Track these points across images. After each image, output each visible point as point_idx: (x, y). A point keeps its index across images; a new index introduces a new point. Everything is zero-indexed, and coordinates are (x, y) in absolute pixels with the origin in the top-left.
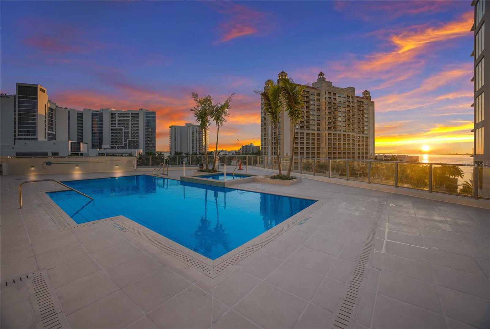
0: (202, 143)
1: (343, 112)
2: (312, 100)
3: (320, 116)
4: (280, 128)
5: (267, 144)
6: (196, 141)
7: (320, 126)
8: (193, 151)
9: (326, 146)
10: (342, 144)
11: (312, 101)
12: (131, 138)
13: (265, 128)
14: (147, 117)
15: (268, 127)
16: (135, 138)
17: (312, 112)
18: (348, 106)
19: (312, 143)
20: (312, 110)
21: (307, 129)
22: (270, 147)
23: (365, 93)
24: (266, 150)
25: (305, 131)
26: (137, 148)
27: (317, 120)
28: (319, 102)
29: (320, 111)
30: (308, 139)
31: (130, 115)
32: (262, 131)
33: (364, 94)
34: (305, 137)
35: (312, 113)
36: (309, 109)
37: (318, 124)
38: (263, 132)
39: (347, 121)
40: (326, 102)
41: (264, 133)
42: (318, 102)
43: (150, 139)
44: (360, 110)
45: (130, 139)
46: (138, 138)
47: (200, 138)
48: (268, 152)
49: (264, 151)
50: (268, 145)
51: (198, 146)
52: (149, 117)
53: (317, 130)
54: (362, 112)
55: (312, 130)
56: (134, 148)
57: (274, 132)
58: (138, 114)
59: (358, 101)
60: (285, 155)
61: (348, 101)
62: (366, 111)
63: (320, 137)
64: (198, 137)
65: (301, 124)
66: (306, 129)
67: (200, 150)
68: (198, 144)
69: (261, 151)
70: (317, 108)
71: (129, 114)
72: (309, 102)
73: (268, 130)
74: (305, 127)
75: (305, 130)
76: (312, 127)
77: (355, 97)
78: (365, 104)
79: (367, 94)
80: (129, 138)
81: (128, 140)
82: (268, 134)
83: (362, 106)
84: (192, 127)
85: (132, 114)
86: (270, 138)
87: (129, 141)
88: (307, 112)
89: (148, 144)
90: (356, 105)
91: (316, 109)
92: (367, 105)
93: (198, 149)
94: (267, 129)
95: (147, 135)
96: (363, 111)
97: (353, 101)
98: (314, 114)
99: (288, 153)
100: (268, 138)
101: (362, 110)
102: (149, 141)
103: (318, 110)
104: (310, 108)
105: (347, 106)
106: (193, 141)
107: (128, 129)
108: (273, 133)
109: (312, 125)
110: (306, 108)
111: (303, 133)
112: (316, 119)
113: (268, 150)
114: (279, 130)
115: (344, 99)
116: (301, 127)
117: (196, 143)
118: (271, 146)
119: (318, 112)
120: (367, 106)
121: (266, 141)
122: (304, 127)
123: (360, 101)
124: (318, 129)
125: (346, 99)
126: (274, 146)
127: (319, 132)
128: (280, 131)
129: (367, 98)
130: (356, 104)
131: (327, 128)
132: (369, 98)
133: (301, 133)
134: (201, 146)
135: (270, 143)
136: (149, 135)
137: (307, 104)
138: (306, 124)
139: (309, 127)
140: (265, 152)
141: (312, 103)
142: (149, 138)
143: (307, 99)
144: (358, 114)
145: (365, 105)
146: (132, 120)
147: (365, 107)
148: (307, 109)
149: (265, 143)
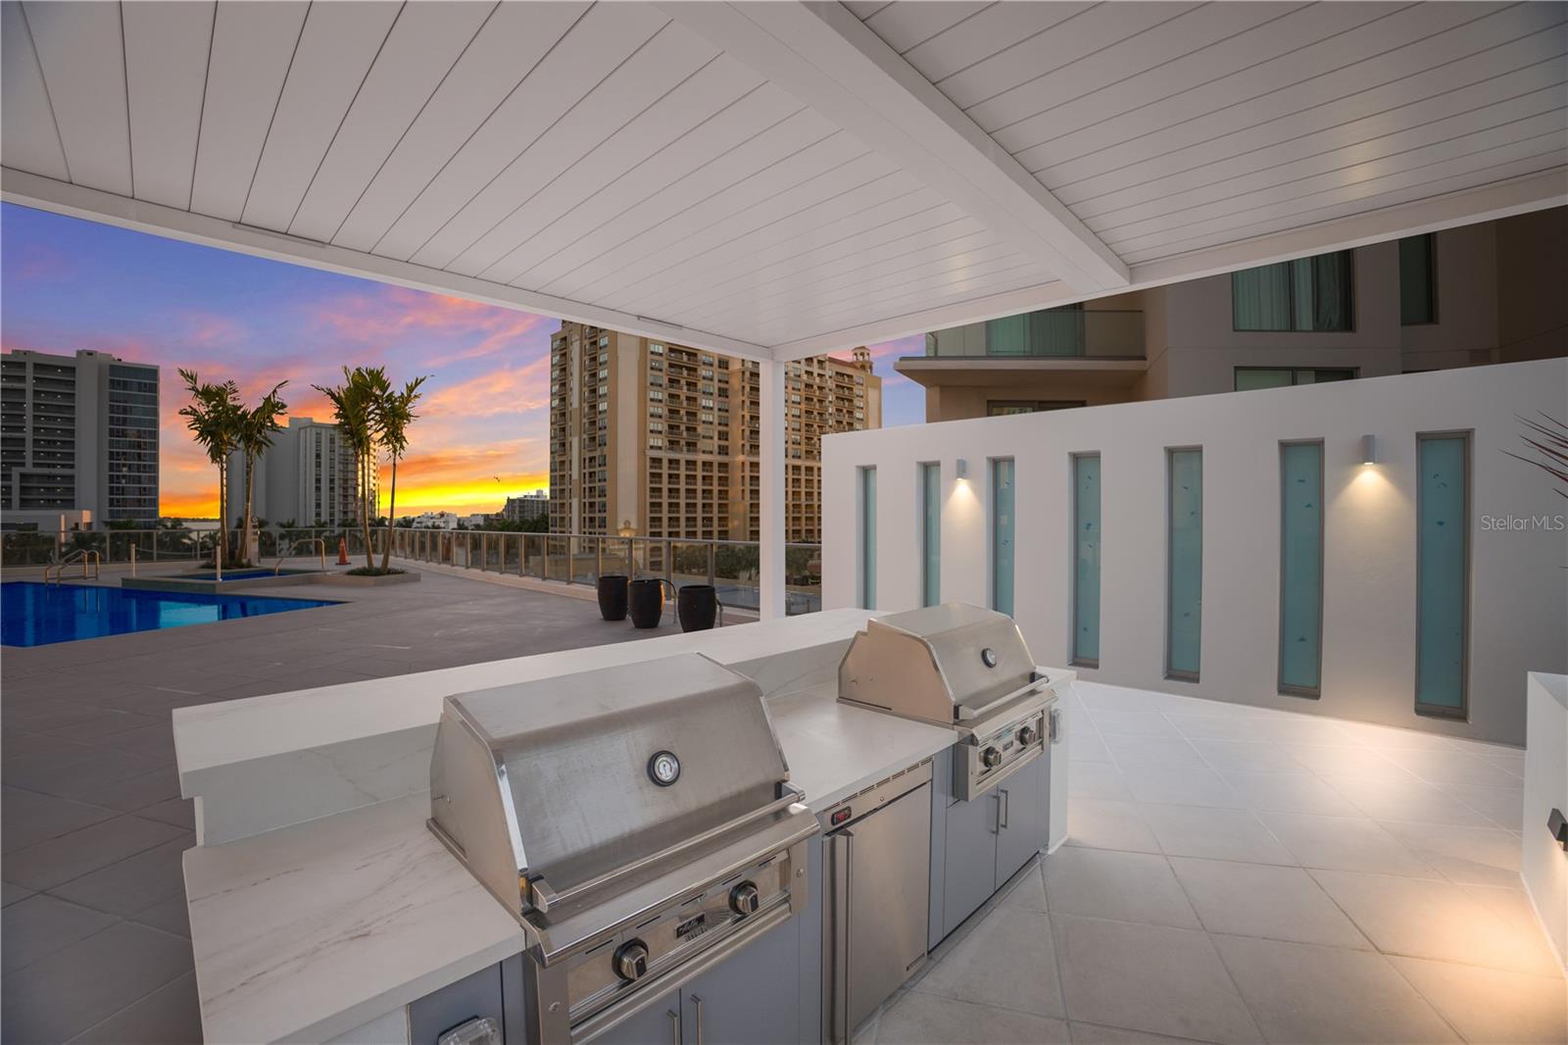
0: (355, 489)
1: (793, 402)
2: (704, 363)
3: (727, 411)
4: (605, 444)
5: (567, 493)
6: (332, 481)
7: (727, 440)
8: (318, 515)
9: (743, 498)
10: (803, 494)
11: (703, 367)
12: (35, 465)
13: (563, 445)
14: (113, 384)
15: (570, 439)
16: (54, 466)
17: (704, 401)
18: (809, 386)
19: (704, 491)
20: (704, 393)
21: (688, 451)
22: (575, 502)
23: (859, 352)
24: (564, 512)
25: (683, 456)
26: (69, 504)
27: (720, 424)
28: (725, 371)
29: (727, 397)
30: (691, 478)
31: (29, 373)
32: (552, 453)
33: (856, 354)
34: (683, 472)
35: (704, 403)
36: (696, 391)
37: (723, 436)
38: (556, 455)
39: (803, 429)
40: (743, 373)
41: (558, 459)
42: (721, 370)
43: (130, 470)
44: (843, 399)
45: (29, 469)
46: (72, 467)
47: (345, 471)
48: (570, 518)
49: (558, 515)
50: (570, 498)
51: (338, 499)
52: (125, 385)
53: (720, 453)
54: (847, 403)
55: (704, 452)
56: (51, 503)
57: (588, 455)
58: (74, 369)
59: (837, 373)
60: (621, 526)
61: (807, 372)
62: (857, 402)
63: (727, 472)
64: (338, 467)
65: (672, 434)
66: (685, 448)
67: (345, 513)
68: (338, 491)
69: (551, 515)
70: (720, 389)
71: (22, 365)
72: (695, 370)
73: (571, 450)
74: (683, 442)
75: (682, 450)
76: (702, 444)
77: (827, 363)
78: (858, 383)
79: (862, 354)
80: (23, 465)
81: (16, 472)
82: (571, 461)
83: (848, 388)
84: (314, 430)
85: (36, 366)
86: (575, 476)
87: (23, 476)
88: (688, 399)
89: (123, 491)
90: (831, 384)
91: (716, 391)
92: (862, 385)
93: (338, 508)
94: (567, 445)
95: (118, 453)
96: (850, 401)
97: (821, 372)
98: (711, 405)
99: (632, 521)
100: (570, 475)
101: (848, 400)
102: (124, 477)
103: (723, 393)
104: (700, 385)
105: (803, 386)
106: (318, 481)
107: (21, 429)
108: (585, 459)
109: (704, 437)
110: (685, 388)
111: (677, 462)
112: (716, 422)
113: (571, 512)
114: (602, 451)
115: (797, 365)
116: (671, 442)
117: (332, 489)
118: (580, 500)
119: (723, 399)
120: (863, 388)
121: (564, 484)
122: (678, 442)
123: (842, 375)
124: (723, 450)
125: (804, 367)
126: (587, 500)
127: (723, 459)
128: (605, 453)
129: (863, 367)
130: (829, 381)
131: (747, 447)
132: (867, 365)
133: (671, 461)
134: (351, 499)
135: (576, 491)
136: (124, 453)
137: (689, 375)
138: (685, 434)
139: (695, 444)
140: (562, 519)
141: (704, 373)
142: (124, 465)
143: (689, 360)
144: (837, 410)
145: (857, 386)
146: (36, 393)
147: (857, 390)
148: (689, 390)
149: (562, 491)
